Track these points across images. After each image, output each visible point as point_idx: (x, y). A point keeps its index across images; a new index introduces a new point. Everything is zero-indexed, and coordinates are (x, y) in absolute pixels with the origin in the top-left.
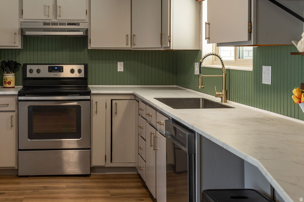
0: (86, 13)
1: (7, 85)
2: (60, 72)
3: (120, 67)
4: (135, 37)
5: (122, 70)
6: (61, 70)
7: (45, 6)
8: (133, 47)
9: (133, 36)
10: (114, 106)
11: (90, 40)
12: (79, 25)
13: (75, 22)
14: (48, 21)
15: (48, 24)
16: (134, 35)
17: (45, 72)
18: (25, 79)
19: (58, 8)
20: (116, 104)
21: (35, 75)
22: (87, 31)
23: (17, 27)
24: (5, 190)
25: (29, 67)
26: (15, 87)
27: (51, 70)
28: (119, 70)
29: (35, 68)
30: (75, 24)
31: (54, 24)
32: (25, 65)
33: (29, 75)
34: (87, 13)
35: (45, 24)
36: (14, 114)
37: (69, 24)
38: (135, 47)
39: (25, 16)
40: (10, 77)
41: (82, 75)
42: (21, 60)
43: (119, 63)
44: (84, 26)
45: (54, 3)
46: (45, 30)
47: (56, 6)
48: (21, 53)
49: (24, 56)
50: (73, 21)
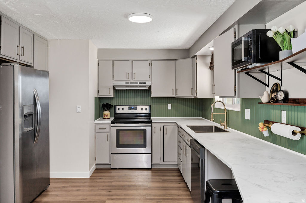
1: (105, 117)
2: (135, 110)
3: (169, 107)
5: (170, 109)
6: (135, 109)
7: (127, 73)
8: (176, 96)
11: (152, 92)
12: (146, 83)
13: (143, 82)
14: (128, 82)
16: (177, 89)
17: (126, 110)
18: (116, 114)
19: (134, 74)
20: (166, 128)
21: (121, 111)
22: (150, 86)
23: (111, 85)
24: (103, 176)
25: (118, 107)
26: (110, 118)
27: (130, 108)
28: (168, 109)
29: (121, 107)
30: (143, 83)
31: (131, 83)
32: (116, 106)
33: (118, 112)
34: (150, 77)
35: (126, 83)
36: (108, 134)
37: (140, 83)
39: (115, 79)
40: (107, 113)
41: (147, 112)
42: (113, 103)
43: (168, 105)
44: (148, 84)
45: (131, 71)
46: (127, 86)
47: (132, 73)
48: (113, 99)
49: (115, 101)
50: (142, 81)
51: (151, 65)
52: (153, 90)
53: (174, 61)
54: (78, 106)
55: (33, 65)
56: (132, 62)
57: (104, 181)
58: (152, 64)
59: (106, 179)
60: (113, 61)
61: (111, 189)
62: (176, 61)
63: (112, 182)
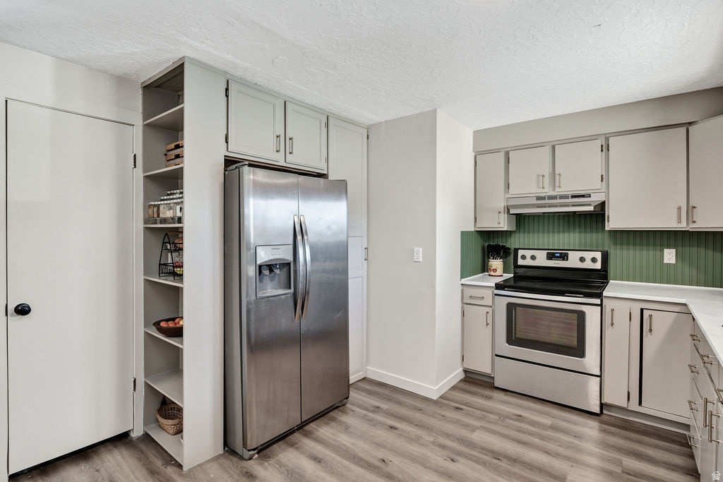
0: (602, 178)
1: (492, 273)
2: (564, 260)
3: (669, 256)
4: (695, 209)
5: (673, 261)
6: (564, 257)
7: (539, 176)
8: (692, 225)
9: (691, 209)
10: (647, 319)
11: (608, 218)
12: (590, 197)
13: (583, 193)
14: (543, 195)
15: (543, 198)
16: (694, 207)
17: (541, 260)
18: (516, 266)
19: (557, 177)
20: (651, 316)
21: (528, 262)
22: (603, 204)
23: (502, 204)
25: (521, 253)
26: (504, 275)
27: (551, 256)
28: (666, 261)
29: (528, 253)
30: (583, 196)
31: (551, 198)
32: (516, 250)
33: (520, 262)
34: (604, 180)
35: (539, 198)
36: (489, 310)
37: (573, 197)
38: (695, 225)
39: (512, 191)
40: (496, 264)
41: (598, 266)
42: (512, 243)
43: (666, 251)
44: (597, 198)
45: (551, 171)
46: (539, 206)
47: (553, 174)
48: (513, 235)
49: (517, 240)
50: (579, 192)
51: (605, 148)
52: (611, 212)
53: (684, 129)
54: (416, 249)
55: (326, 173)
56: (554, 147)
57: (458, 420)
58: (608, 145)
59: (468, 414)
60: (507, 154)
61: (460, 454)
62: (690, 128)
63: (474, 429)
